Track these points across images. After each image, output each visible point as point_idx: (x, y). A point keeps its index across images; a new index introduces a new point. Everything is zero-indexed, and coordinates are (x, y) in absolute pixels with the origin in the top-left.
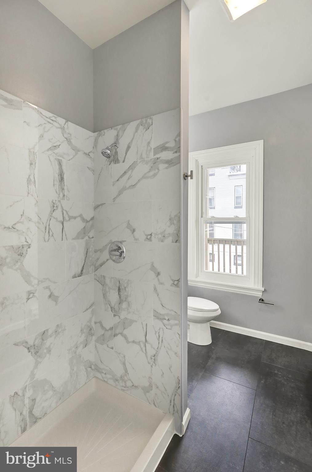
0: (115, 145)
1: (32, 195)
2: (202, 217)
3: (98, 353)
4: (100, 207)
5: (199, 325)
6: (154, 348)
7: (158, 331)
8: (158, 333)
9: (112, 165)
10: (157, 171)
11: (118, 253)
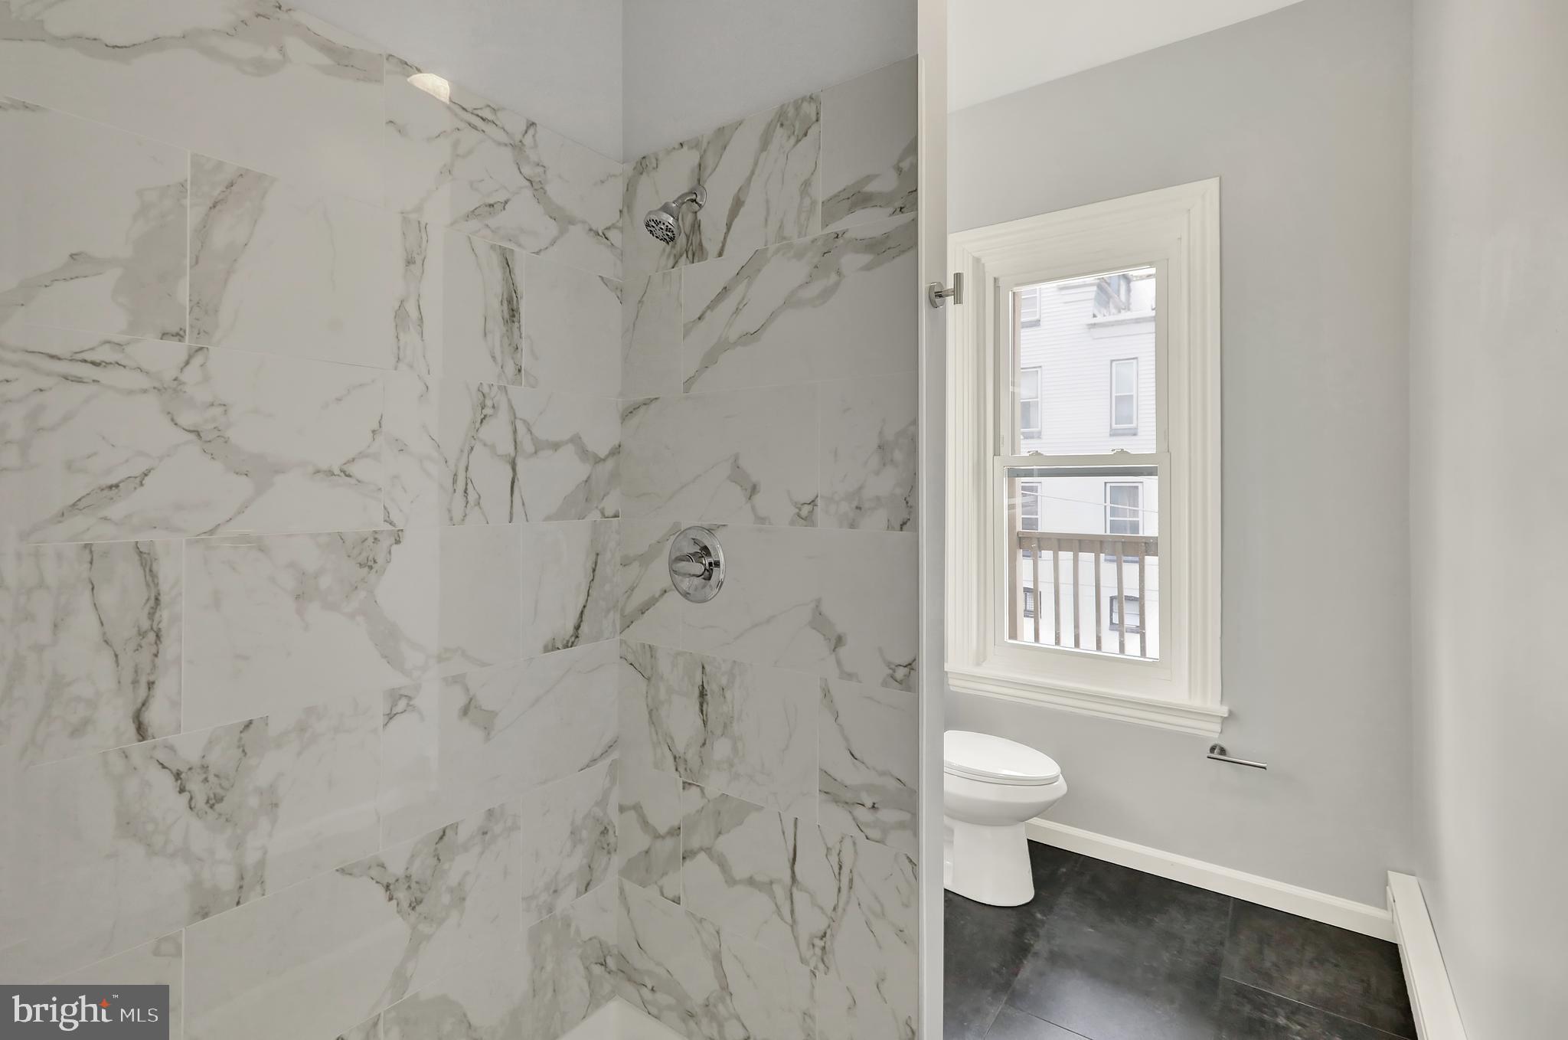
0: (693, 198)
1: (411, 366)
2: (996, 453)
3: (628, 913)
4: (643, 409)
5: (987, 832)
6: (821, 908)
7: (838, 847)
8: (835, 853)
9: (683, 267)
10: (834, 278)
11: (698, 568)
